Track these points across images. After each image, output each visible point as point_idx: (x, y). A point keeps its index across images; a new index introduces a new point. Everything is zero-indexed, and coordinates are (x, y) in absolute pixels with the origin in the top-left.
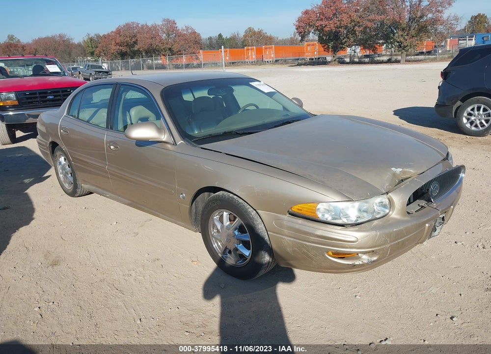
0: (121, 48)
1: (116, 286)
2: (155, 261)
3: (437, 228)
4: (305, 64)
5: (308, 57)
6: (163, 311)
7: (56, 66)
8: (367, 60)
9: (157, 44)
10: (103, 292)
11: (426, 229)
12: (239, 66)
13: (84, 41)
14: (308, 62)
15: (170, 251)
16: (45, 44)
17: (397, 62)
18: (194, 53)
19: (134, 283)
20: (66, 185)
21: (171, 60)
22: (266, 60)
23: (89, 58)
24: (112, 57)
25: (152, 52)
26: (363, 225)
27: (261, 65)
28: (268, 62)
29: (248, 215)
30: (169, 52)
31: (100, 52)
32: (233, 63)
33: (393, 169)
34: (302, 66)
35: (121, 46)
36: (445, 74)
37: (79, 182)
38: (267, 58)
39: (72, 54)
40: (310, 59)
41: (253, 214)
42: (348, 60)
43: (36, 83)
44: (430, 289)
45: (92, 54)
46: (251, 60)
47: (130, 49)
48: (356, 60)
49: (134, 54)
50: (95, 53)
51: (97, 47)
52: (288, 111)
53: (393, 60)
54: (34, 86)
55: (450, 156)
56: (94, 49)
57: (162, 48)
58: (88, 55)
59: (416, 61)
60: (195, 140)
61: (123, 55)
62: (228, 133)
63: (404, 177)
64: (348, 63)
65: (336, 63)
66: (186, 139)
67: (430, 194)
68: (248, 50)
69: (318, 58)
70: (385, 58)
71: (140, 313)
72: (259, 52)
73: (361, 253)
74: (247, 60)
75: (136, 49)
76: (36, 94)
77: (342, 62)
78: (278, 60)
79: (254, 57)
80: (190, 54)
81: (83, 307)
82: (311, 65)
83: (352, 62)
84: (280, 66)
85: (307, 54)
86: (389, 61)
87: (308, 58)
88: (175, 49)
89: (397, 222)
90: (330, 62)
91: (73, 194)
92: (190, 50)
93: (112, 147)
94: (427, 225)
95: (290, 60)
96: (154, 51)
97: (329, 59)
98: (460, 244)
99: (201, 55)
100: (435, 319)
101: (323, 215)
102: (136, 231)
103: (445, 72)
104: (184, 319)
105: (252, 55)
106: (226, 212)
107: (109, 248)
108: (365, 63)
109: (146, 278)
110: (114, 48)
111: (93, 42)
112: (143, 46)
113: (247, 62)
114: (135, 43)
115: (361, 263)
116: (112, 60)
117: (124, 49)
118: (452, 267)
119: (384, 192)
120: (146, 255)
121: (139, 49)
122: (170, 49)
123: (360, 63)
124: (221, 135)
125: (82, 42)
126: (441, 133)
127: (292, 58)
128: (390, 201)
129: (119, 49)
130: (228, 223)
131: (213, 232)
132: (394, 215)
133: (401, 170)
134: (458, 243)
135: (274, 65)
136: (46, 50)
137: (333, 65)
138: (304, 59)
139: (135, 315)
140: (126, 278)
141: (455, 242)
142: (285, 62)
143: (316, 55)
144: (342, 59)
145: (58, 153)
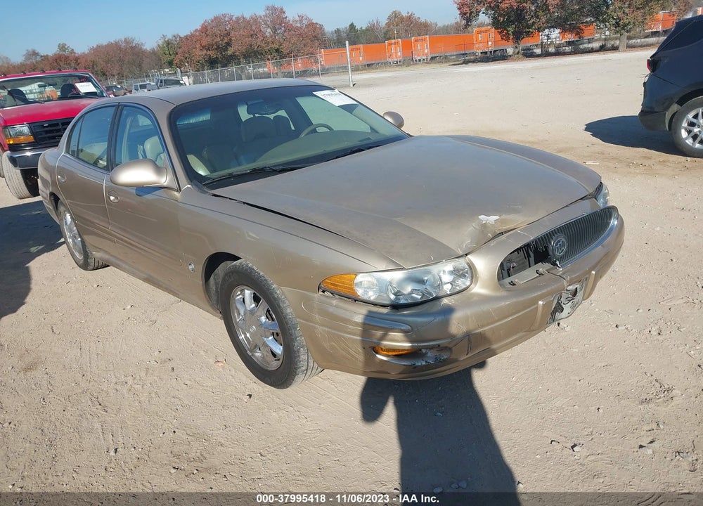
0: (209, 53)
1: (100, 399)
2: (165, 361)
3: (564, 306)
4: (474, 61)
5: (478, 49)
6: (151, 437)
7: (90, 83)
8: (568, 49)
9: (258, 43)
10: (80, 408)
11: (540, 309)
12: (377, 69)
13: (159, 45)
14: (480, 58)
15: (192, 347)
16: (106, 53)
17: (615, 49)
18: (312, 54)
19: (126, 395)
20: (77, 255)
21: (280, 65)
22: (418, 59)
23: (167, 70)
24: (199, 67)
25: (253, 55)
26: (425, 305)
27: (409, 65)
28: (420, 60)
29: (272, 294)
30: (276, 54)
31: (181, 61)
32: (369, 65)
33: (482, 217)
34: (470, 64)
35: (208, 49)
36: (653, 63)
37: (89, 249)
38: (418, 55)
39: (143, 65)
40: (481, 53)
41: (278, 292)
42: (538, 51)
43: (57, 110)
44: (553, 402)
45: (170, 64)
46: (395, 59)
47: (221, 53)
48: (552, 50)
49: (227, 61)
50: (174, 62)
51: (177, 54)
52: (377, 132)
53: (609, 45)
54: (54, 114)
55: (604, 191)
56: (172, 57)
57: (266, 49)
58: (164, 66)
59: (644, 46)
60: (207, 182)
61: (212, 63)
62: (259, 170)
63: (504, 228)
64: (539, 56)
65: (520, 56)
66: (194, 181)
67: (551, 253)
68: (390, 44)
69: (495, 51)
70: (596, 45)
71: (120, 439)
72: (407, 47)
73: (426, 348)
74: (389, 60)
75: (229, 53)
76: (57, 125)
77: (529, 54)
78: (435, 57)
79: (399, 54)
80: (307, 55)
81: (46, 431)
82: (482, 62)
83: (546, 54)
84: (437, 66)
85: (477, 46)
86: (602, 49)
87: (480, 51)
88: (284, 50)
89: (485, 299)
90: (510, 56)
91: (85, 266)
92: (306, 49)
93: (112, 198)
94: (541, 303)
95: (453, 55)
96: (255, 54)
97: (510, 51)
98: (624, 328)
99: (322, 56)
100: (547, 449)
101: (366, 292)
102: (154, 318)
103: (653, 61)
104: (176, 450)
105: (397, 52)
106: (248, 290)
107: (110, 344)
108: (564, 54)
109: (145, 387)
110: (199, 54)
111: (171, 47)
112: (240, 48)
113: (390, 63)
114: (229, 44)
115: (424, 363)
116: (198, 70)
117: (213, 54)
118: (600, 365)
119: (461, 253)
120: (156, 353)
121: (233, 53)
122: (277, 50)
123: (558, 53)
124: (246, 174)
125: (156, 49)
126: (648, 155)
127: (455, 53)
128: (471, 267)
129: (206, 55)
130: (254, 305)
131: (238, 319)
132: (478, 289)
133: (497, 217)
134: (620, 328)
135: (428, 65)
136: (107, 62)
137: (514, 60)
138: (474, 54)
139: (112, 442)
140: (119, 387)
141: (617, 326)
142: (445, 59)
143: (491, 47)
144: (529, 49)
145: (62, 209)
